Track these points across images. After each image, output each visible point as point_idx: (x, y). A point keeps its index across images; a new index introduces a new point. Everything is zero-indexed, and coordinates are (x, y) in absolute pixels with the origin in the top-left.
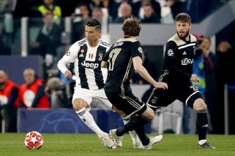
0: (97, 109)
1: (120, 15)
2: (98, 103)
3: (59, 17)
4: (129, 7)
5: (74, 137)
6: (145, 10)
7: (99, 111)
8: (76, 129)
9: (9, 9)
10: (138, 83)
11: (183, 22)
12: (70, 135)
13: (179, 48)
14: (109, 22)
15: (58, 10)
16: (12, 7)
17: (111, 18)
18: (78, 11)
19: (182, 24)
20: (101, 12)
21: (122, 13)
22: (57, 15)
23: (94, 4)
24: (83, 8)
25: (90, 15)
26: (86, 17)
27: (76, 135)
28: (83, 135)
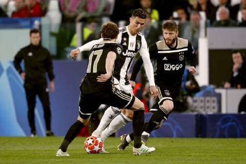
0: (195, 113)
1: (218, 18)
2: (196, 107)
3: (156, 21)
4: (227, 11)
5: (172, 142)
6: (243, 14)
7: (197, 116)
8: (175, 133)
9: (107, 13)
10: (236, 87)
11: (170, 31)
12: (168, 139)
13: (159, 52)
14: (206, 26)
15: (155, 14)
16: (109, 10)
17: (208, 21)
18: (175, 15)
19: (168, 32)
20: (199, 15)
21: (220, 16)
22: (155, 18)
23: (191, 7)
24: (181, 11)
25: (188, 18)
26: (184, 20)
27: (174, 139)
28: (181, 140)
